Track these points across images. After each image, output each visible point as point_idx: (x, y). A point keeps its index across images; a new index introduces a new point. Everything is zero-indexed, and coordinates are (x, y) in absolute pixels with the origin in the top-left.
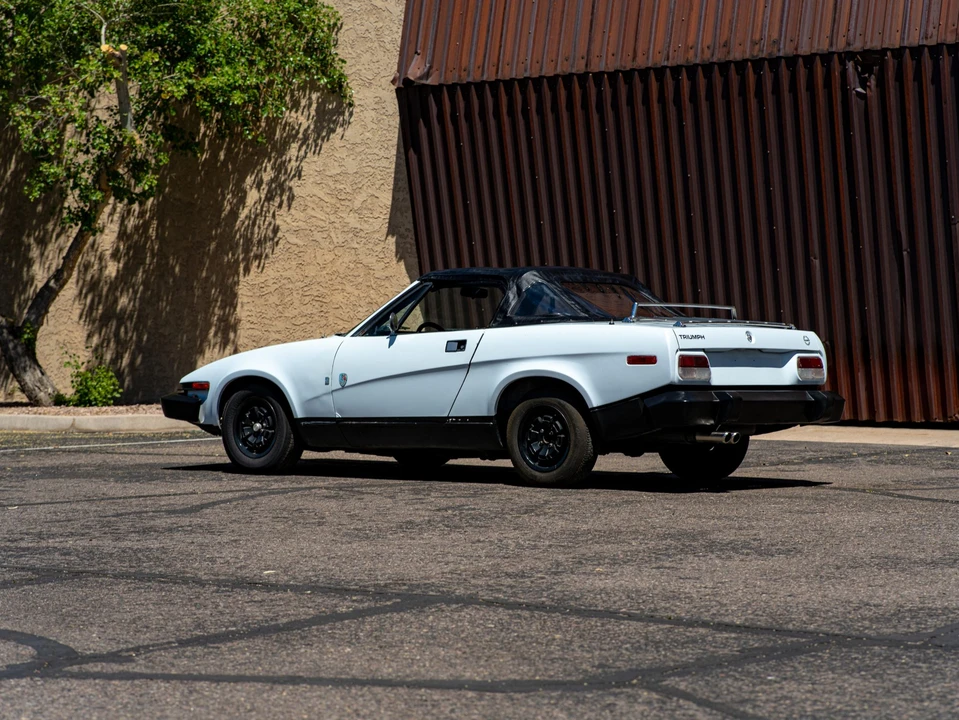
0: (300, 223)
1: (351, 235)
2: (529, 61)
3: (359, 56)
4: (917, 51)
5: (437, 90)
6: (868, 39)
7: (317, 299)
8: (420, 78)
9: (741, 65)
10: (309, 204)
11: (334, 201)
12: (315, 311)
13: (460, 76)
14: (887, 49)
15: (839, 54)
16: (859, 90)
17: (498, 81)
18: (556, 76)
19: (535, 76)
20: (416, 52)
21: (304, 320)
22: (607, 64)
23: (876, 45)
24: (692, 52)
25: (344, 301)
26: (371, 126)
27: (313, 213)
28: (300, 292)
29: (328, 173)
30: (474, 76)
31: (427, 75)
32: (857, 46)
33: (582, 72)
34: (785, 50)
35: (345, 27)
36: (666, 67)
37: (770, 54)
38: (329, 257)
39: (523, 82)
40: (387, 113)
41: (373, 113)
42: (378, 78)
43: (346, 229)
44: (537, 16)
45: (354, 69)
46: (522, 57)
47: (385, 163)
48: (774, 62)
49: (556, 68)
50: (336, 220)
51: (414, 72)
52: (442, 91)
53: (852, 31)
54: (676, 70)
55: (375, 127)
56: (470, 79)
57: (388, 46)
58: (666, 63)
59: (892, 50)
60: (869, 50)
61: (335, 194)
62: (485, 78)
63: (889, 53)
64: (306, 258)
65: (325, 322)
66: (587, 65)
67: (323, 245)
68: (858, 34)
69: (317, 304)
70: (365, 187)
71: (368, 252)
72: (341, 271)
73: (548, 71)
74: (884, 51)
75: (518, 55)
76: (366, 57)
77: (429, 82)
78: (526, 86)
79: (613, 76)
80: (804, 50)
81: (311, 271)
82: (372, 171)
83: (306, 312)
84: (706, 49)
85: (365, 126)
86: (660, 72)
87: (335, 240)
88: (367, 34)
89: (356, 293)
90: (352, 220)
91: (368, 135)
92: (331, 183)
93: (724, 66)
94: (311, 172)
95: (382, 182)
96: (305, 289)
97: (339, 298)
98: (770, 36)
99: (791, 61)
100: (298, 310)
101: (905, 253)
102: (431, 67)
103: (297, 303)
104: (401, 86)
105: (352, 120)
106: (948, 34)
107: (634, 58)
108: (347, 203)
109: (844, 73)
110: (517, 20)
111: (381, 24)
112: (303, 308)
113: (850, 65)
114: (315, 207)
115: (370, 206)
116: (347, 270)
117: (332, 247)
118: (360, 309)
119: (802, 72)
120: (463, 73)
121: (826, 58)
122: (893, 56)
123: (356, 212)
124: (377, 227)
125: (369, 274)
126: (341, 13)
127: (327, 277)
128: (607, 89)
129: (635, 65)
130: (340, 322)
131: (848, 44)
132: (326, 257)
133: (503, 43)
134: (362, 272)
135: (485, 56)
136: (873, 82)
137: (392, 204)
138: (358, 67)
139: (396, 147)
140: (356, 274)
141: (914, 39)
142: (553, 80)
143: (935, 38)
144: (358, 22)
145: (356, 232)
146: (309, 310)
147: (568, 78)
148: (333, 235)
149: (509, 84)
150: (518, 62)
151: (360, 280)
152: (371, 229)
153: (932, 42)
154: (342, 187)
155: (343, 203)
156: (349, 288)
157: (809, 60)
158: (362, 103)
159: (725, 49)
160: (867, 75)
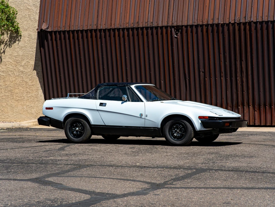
0: (4, 69)
1: (21, 73)
2: (79, 25)
3: (23, 22)
4: (191, 26)
5: (51, 33)
6: (178, 22)
7: (10, 91)
8: (46, 29)
9: (142, 28)
10: (7, 64)
11: (15, 63)
12: (9, 94)
13: (58, 29)
14: (183, 25)
15: (170, 26)
16: (175, 36)
17: (70, 31)
18: (88, 30)
19: (81, 29)
20: (44, 22)
21: (5, 97)
22: (103, 27)
23: (180, 24)
24: (128, 24)
25: (19, 92)
26: (27, 42)
27: (8, 66)
28: (4, 89)
29: (13, 55)
30: (63, 29)
31: (48, 28)
32: (175, 24)
33: (95, 29)
34: (155, 25)
35: (18, 14)
36: (120, 28)
37: (150, 26)
38: (14, 79)
39: (77, 31)
40: (32, 39)
41: (28, 38)
42: (29, 28)
43: (19, 71)
44: (81, 13)
45: (21, 26)
46: (77, 24)
47: (32, 53)
48: (152, 28)
49: (87, 27)
50: (16, 68)
51: (44, 27)
52: (52, 33)
53: (173, 20)
54: (123, 29)
55: (28, 42)
56: (61, 30)
57: (32, 20)
58: (120, 27)
59: (185, 26)
60: (178, 26)
61: (16, 61)
62: (66, 30)
63: (184, 26)
64: (6, 79)
65: (12, 98)
66: (97, 27)
67: (12, 76)
68: (175, 21)
69: (10, 93)
70: (25, 59)
71: (26, 78)
72: (18, 83)
73: (85, 28)
74: (182, 26)
75: (76, 24)
76: (26, 22)
77: (48, 30)
78: (78, 32)
79: (105, 30)
80: (160, 25)
81: (8, 83)
82: (28, 55)
83: (6, 95)
84: (132, 24)
85: (25, 42)
86: (119, 30)
87: (16, 74)
88: (26, 16)
89: (23, 89)
90: (21, 69)
91: (26, 44)
92: (14, 58)
93: (137, 29)
94: (8, 55)
95: (31, 58)
96: (6, 88)
97: (17, 91)
98: (150, 21)
99: (157, 28)
100: (4, 94)
101: (187, 79)
102: (49, 26)
103: (3, 92)
104: (40, 31)
105: (21, 40)
106: (200, 22)
107: (111, 26)
108: (20, 64)
109: (171, 31)
110: (75, 14)
111: (30, 13)
112: (5, 94)
113: (173, 29)
114: (9, 65)
115: (27, 65)
116: (20, 83)
117: (15, 76)
118: (24, 94)
119: (159, 31)
120: (59, 28)
121: (166, 27)
122: (185, 27)
123: (22, 66)
124: (29, 71)
125: (27, 84)
126: (17, 10)
127: (13, 85)
128: (103, 34)
129: (111, 27)
130: (17, 98)
131: (172, 24)
132: (13, 79)
133: (71, 20)
134: (24, 83)
135: (65, 23)
136: (179, 34)
137: (35, 64)
138: (23, 25)
139: (36, 48)
140: (23, 84)
141: (190, 23)
142: (86, 31)
143: (196, 23)
144: (23, 12)
145: (22, 72)
146: (7, 94)
147: (91, 31)
148: (15, 73)
149: (73, 32)
150: (76, 25)
151: (24, 86)
152: (27, 71)
153: (196, 24)
154: (18, 59)
155: (18, 64)
156: (20, 88)
157: (162, 28)
158: (24, 35)
159: (137, 24)
160: (177, 32)
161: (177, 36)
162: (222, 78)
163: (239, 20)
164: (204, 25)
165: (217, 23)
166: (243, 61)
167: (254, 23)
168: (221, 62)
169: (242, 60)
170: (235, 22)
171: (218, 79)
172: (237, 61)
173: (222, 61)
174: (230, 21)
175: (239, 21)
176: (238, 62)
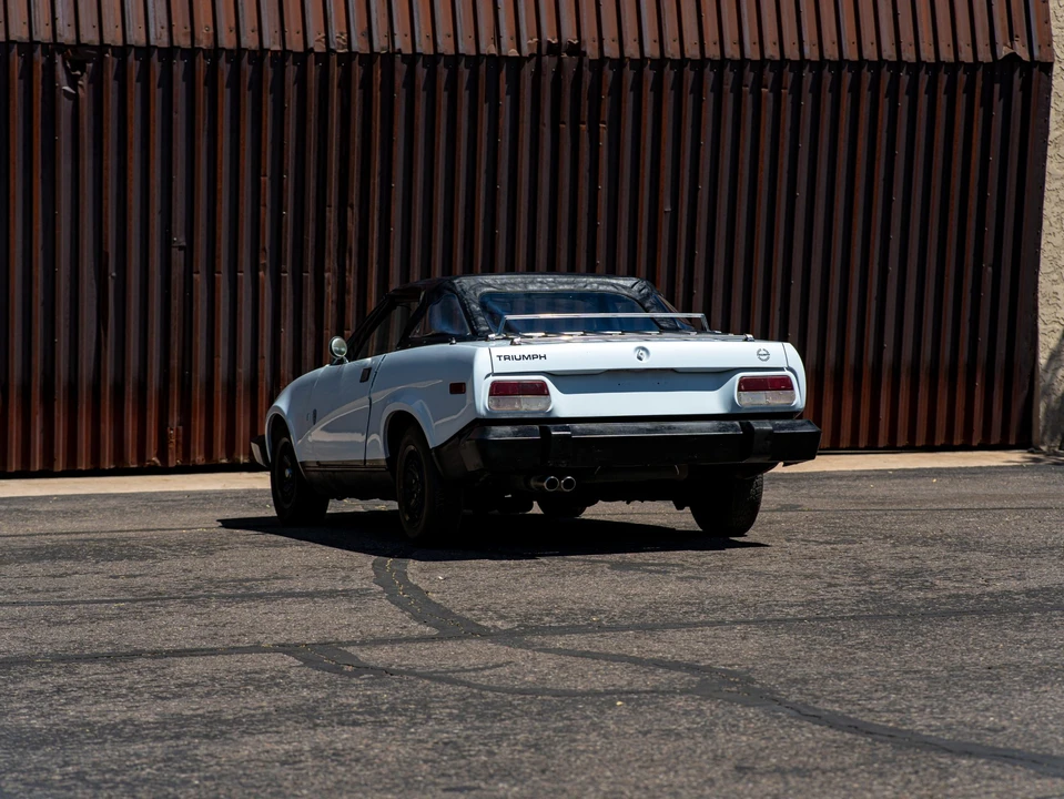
4: (144, 52)
6: (82, 32)
14: (108, 46)
15: (45, 45)
16: (67, 88)
23: (93, 39)
32: (68, 38)
53: (60, 19)
59: (114, 48)
60: (84, 45)
63: (109, 50)
74: (103, 48)
101: (109, 277)
106: (182, 36)
121: (27, 47)
122: (113, 55)
131: (54, 34)
136: (84, 82)
141: (139, 38)
143: (166, 40)
153: (164, 43)
157: (4, 47)
160: (78, 73)
161: (76, 89)
162: (261, 273)
163: (344, 40)
164: (201, 53)
165: (253, 48)
166: (352, 207)
167: (405, 57)
168: (262, 208)
169: (350, 202)
170: (329, 51)
171: (245, 277)
172: (330, 206)
173: (265, 205)
174: (311, 45)
175: (343, 47)
176: (330, 212)
